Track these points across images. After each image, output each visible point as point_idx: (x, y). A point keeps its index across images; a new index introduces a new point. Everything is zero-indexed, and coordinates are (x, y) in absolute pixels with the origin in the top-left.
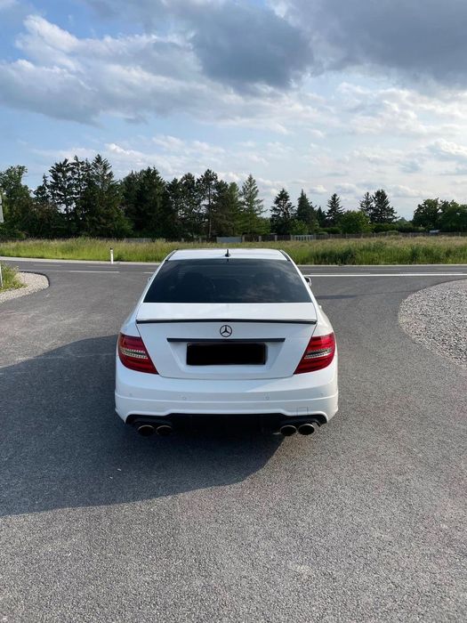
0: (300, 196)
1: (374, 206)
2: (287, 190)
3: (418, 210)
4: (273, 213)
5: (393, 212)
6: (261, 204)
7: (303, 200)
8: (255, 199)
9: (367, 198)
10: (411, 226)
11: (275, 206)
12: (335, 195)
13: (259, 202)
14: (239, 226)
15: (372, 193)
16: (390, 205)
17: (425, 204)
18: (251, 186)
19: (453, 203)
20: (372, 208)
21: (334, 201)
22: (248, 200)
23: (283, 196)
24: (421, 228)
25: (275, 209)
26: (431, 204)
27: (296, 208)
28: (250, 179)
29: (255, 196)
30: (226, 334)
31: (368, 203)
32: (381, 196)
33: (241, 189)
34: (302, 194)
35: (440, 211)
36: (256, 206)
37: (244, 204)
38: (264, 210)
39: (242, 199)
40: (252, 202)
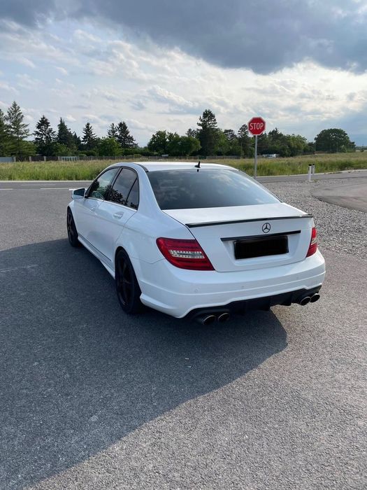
0: (60, 123)
1: (118, 134)
2: (47, 118)
3: (153, 139)
4: (36, 136)
5: (132, 139)
6: (26, 128)
7: (62, 127)
8: (21, 124)
9: (113, 128)
10: (148, 151)
11: (38, 130)
12: (88, 124)
13: (24, 126)
14: (7, 147)
15: (116, 125)
16: (130, 134)
17: (157, 134)
18: (16, 111)
19: (176, 134)
20: (117, 136)
21: (88, 130)
22: (14, 124)
23: (44, 123)
24: (155, 153)
25: (37, 133)
26: (161, 135)
27: (57, 133)
28: (15, 105)
29: (20, 120)
30: (266, 231)
31: (114, 132)
32: (123, 127)
33: (6, 114)
34: (61, 121)
35: (168, 140)
36: (22, 130)
37: (10, 127)
38: (30, 133)
39: (7, 123)
40: (19, 126)
